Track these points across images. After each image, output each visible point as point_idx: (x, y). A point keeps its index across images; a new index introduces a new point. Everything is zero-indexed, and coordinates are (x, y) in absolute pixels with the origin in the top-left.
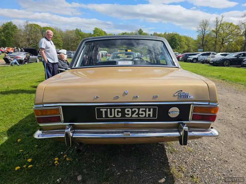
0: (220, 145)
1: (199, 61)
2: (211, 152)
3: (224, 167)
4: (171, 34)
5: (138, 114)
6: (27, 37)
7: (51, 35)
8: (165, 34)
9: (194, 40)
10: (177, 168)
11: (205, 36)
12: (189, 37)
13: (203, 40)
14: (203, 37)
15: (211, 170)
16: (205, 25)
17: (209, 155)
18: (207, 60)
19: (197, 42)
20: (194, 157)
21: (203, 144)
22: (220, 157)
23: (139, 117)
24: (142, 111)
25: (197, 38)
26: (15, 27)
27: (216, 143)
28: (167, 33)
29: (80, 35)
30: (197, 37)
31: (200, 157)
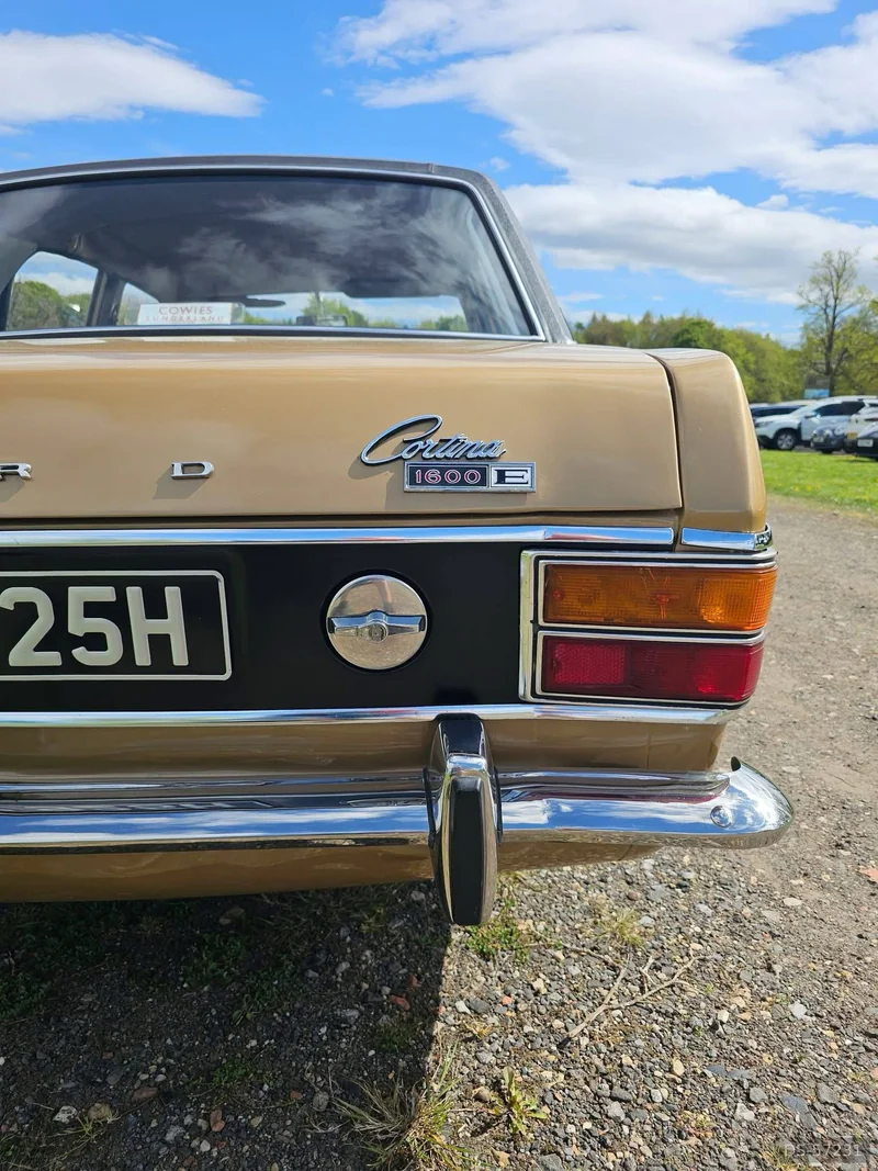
0: (856, 894)
1: (807, 444)
2: (779, 949)
3: (864, 1096)
4: (673, 322)
5: (58, 638)
8: (646, 320)
9: (784, 349)
10: (478, 1098)
11: (838, 330)
12: (764, 336)
13: (829, 348)
14: (831, 336)
15: (749, 1115)
16: (839, 277)
17: (764, 975)
18: (844, 436)
19: (802, 357)
20: (642, 990)
21: (735, 890)
22: (845, 994)
23: (71, 665)
24: (91, 609)
25: (802, 337)
27: (826, 877)
28: (655, 320)
30: (799, 333)
31: (693, 991)
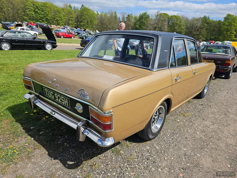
6: (155, 26)
7: (123, 27)
24: (63, 99)
26: (148, 17)
29: (207, 23)
